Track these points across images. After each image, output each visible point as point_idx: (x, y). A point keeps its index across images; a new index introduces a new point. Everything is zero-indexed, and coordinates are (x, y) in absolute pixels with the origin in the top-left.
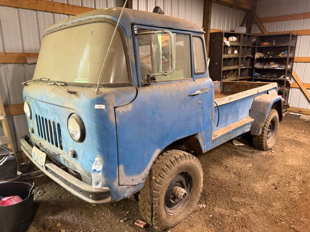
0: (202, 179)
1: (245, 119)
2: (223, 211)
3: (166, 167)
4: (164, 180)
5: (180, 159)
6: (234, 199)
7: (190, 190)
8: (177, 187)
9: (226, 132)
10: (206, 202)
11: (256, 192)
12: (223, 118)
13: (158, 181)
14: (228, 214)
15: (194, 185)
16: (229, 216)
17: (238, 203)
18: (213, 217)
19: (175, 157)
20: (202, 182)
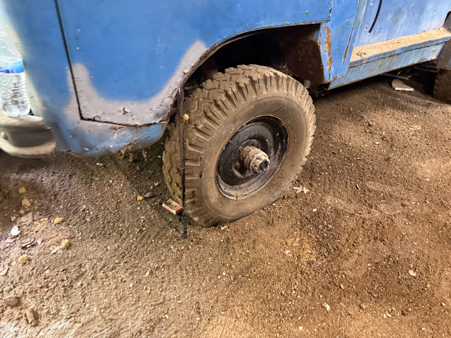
0: (311, 139)
1: (434, 32)
2: (341, 204)
3: (224, 98)
4: (216, 128)
5: (262, 84)
6: (370, 185)
7: (281, 157)
8: (251, 148)
9: (386, 50)
10: (310, 184)
11: (420, 177)
12: (387, 17)
13: (200, 127)
14: (352, 211)
15: (290, 149)
16: (352, 215)
17: (377, 193)
18: (318, 214)
19: (250, 78)
20: (310, 145)
